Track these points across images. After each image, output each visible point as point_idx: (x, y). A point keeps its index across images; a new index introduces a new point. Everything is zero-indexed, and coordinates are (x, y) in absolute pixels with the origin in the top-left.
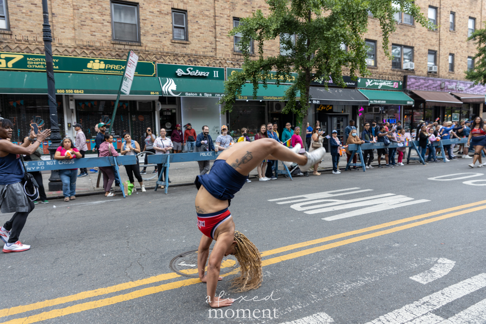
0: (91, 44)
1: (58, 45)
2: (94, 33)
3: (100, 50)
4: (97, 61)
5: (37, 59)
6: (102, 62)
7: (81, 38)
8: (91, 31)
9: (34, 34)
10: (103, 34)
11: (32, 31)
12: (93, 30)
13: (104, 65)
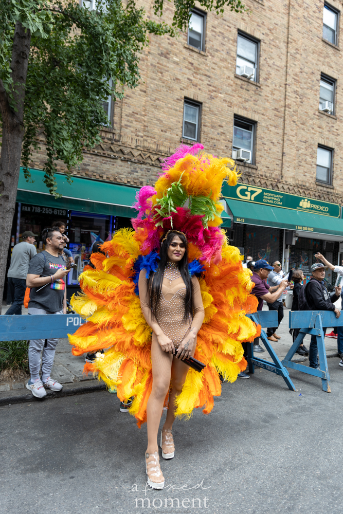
0: (304, 184)
1: (284, 182)
2: (306, 174)
3: (309, 190)
4: (306, 200)
5: (270, 194)
6: (309, 202)
7: (297, 177)
8: (304, 172)
9: (270, 170)
10: (311, 175)
11: (268, 168)
12: (305, 170)
13: (310, 204)
